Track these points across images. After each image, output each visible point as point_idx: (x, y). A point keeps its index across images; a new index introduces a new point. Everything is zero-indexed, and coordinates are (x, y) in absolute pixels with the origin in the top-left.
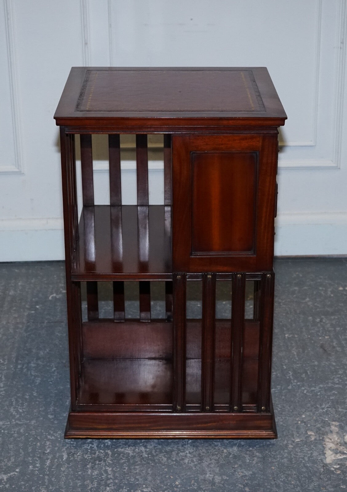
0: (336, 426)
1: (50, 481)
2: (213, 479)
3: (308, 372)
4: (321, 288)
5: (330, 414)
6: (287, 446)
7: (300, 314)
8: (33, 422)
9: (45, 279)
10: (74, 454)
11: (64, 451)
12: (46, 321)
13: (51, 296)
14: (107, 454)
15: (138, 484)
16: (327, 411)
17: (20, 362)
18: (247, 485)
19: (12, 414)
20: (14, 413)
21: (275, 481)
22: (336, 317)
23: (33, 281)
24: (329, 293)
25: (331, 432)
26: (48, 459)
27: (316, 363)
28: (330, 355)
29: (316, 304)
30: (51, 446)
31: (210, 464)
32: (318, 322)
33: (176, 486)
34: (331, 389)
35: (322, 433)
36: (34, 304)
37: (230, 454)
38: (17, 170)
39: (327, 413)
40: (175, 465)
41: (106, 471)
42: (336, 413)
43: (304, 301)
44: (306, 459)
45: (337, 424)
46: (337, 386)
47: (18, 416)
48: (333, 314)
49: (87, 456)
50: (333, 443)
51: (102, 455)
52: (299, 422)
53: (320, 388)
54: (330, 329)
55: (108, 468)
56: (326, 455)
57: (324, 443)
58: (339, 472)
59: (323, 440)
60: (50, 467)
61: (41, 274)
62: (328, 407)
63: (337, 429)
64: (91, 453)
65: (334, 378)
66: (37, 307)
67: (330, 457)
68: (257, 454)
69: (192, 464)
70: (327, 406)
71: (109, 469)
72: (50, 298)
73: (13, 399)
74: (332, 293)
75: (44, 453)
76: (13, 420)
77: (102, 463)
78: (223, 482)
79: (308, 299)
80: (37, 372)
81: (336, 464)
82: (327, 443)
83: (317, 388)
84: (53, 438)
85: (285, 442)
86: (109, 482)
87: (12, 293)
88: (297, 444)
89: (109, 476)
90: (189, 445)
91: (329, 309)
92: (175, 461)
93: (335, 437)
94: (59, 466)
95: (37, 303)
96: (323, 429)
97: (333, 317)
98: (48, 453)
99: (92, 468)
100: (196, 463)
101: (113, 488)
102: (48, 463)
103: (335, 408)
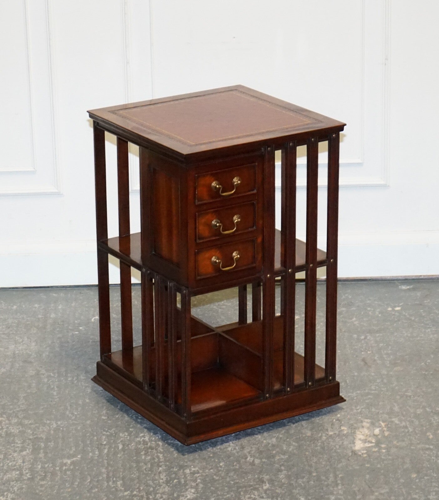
0: (367, 422)
1: (108, 464)
2: (253, 461)
3: (347, 381)
4: (369, 309)
5: (363, 413)
6: (321, 437)
7: (345, 332)
8: (88, 422)
9: (86, 303)
10: (128, 445)
11: (119, 443)
12: (91, 341)
13: (93, 318)
14: (158, 445)
15: (186, 466)
16: (361, 411)
17: (69, 375)
18: (283, 465)
19: (68, 416)
20: (70, 415)
21: (308, 462)
22: (381, 335)
23: (73, 304)
24: (377, 313)
25: (363, 427)
26: (105, 449)
27: (356, 374)
28: (370, 367)
29: (362, 323)
30: (107, 439)
31: (251, 451)
32: (362, 340)
33: (221, 467)
34: (368, 394)
35: (353, 429)
36: (77, 325)
37: (269, 444)
38: (56, 191)
39: (361, 413)
40: (219, 452)
41: (158, 457)
42: (369, 413)
43: (351, 321)
44: (338, 447)
45: (369, 421)
46: (373, 392)
47: (73, 418)
48: (378, 332)
49: (140, 446)
50: (363, 435)
51: (153, 445)
52: (334, 420)
53: (357, 393)
54: (374, 345)
55: (159, 454)
56: (356, 444)
57: (355, 435)
58: (365, 455)
59: (354, 433)
60: (108, 455)
61: (81, 298)
62: (362, 409)
63: (368, 425)
64: (144, 444)
65: (371, 386)
66: (81, 328)
67: (359, 446)
68: (294, 443)
69: (235, 451)
70: (362, 407)
71: (161, 456)
72: (93, 320)
73: (67, 404)
74: (379, 313)
75: (101, 444)
76: (70, 421)
77: (154, 451)
78: (262, 464)
79: (354, 319)
80: (87, 383)
81: (363, 450)
82: (357, 435)
83: (354, 394)
84: (108, 433)
85: (320, 434)
86: (161, 464)
87: (53, 315)
88: (331, 436)
89: (161, 460)
90: (232, 438)
91: (375, 328)
92: (219, 449)
93: (366, 431)
94: (115, 454)
95: (80, 325)
96: (355, 425)
97: (377, 335)
98: (105, 445)
99: (145, 454)
100: (238, 450)
101: (165, 468)
102: (106, 451)
103: (369, 409)
